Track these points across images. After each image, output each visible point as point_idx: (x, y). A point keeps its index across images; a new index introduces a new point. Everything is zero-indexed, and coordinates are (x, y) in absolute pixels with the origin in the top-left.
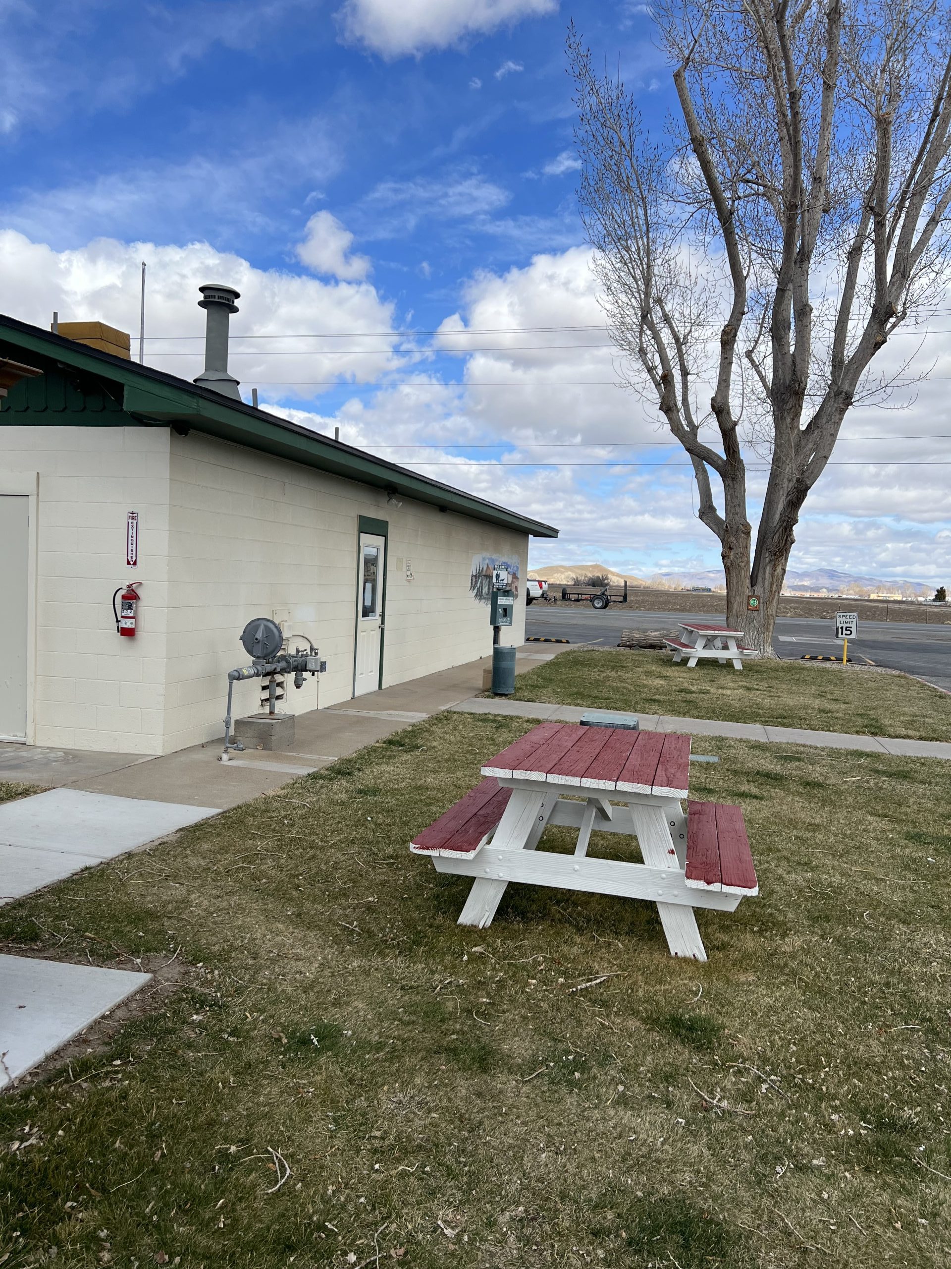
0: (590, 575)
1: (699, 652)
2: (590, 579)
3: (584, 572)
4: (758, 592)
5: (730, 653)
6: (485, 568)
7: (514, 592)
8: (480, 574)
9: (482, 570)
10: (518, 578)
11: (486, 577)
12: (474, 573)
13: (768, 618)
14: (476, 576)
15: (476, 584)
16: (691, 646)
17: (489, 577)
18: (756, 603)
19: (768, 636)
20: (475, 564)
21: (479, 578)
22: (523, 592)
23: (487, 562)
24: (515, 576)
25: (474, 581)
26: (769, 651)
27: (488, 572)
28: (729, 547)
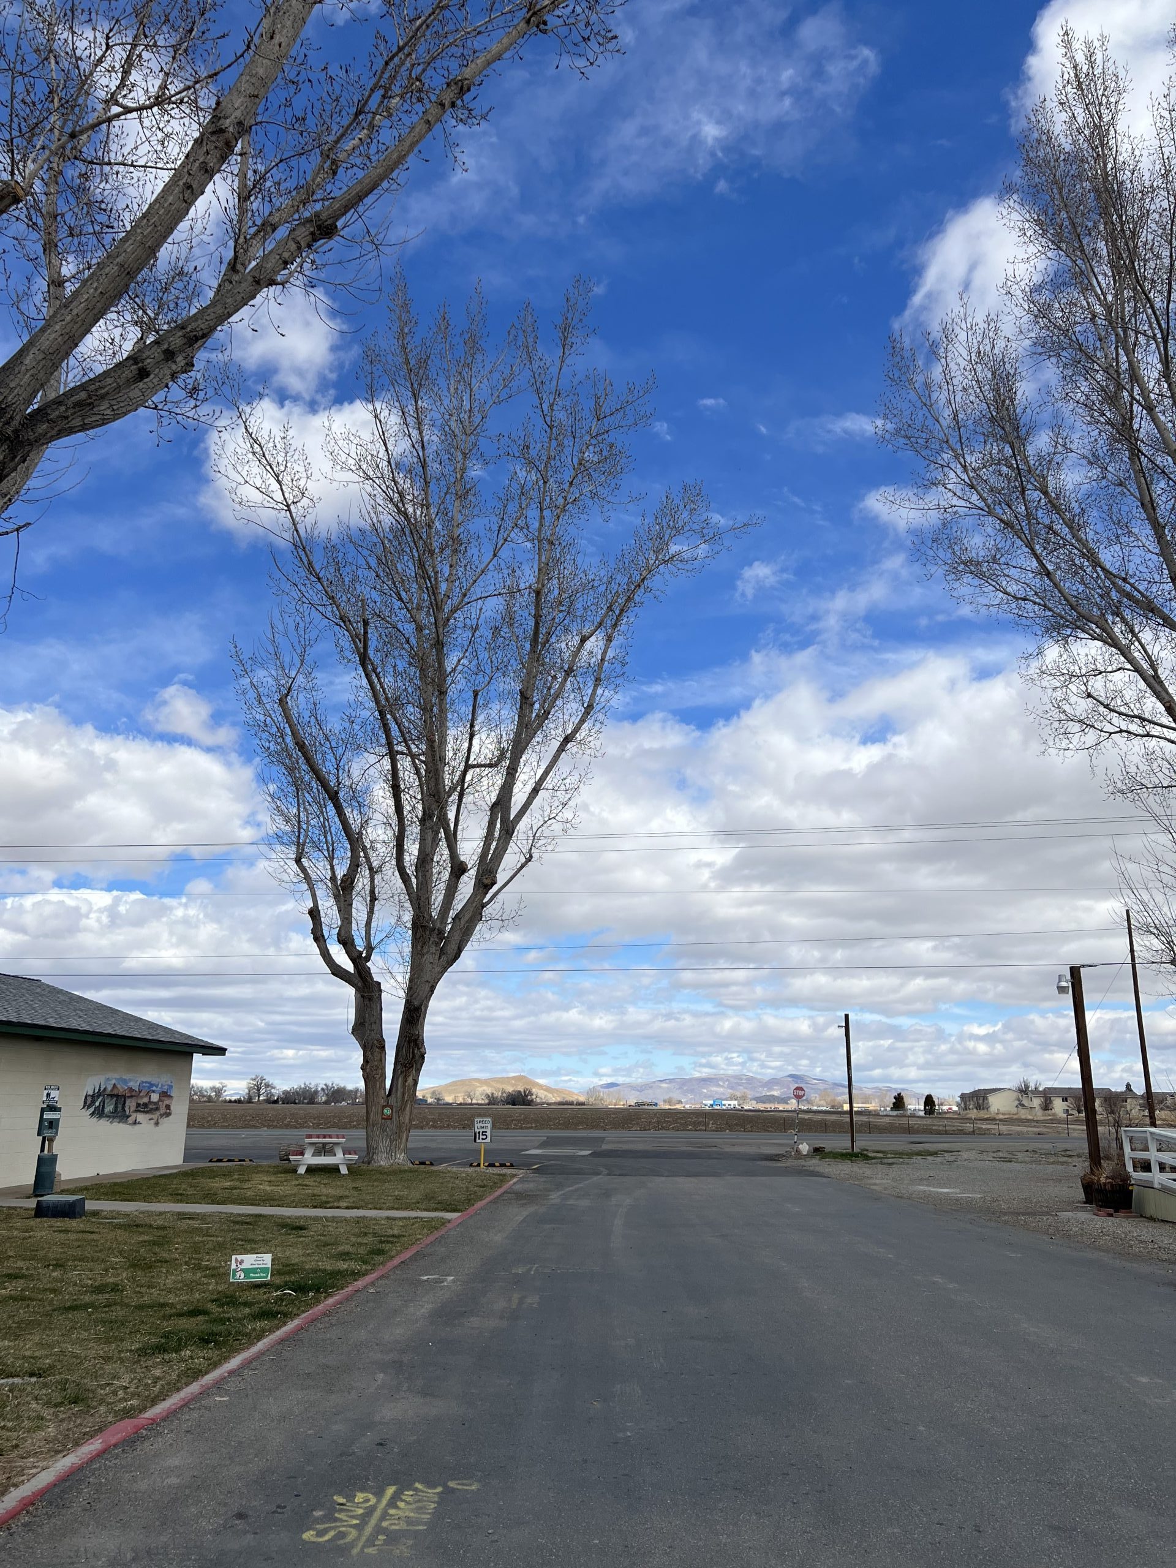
0: (510, 1089)
1: (310, 1158)
2: (510, 1094)
3: (500, 1086)
4: (392, 1101)
5: (337, 1158)
6: (109, 1088)
7: (163, 1110)
8: (99, 1094)
9: (105, 1089)
10: (170, 1097)
11: (111, 1096)
12: (91, 1093)
13: (400, 1126)
14: (93, 1096)
15: (93, 1102)
16: (302, 1154)
17: (117, 1096)
18: (389, 1113)
19: (400, 1143)
20: (91, 1084)
21: (98, 1097)
22: (180, 1109)
23: (114, 1081)
24: (165, 1095)
25: (89, 1100)
26: (401, 1157)
27: (115, 1092)
28: (366, 1061)
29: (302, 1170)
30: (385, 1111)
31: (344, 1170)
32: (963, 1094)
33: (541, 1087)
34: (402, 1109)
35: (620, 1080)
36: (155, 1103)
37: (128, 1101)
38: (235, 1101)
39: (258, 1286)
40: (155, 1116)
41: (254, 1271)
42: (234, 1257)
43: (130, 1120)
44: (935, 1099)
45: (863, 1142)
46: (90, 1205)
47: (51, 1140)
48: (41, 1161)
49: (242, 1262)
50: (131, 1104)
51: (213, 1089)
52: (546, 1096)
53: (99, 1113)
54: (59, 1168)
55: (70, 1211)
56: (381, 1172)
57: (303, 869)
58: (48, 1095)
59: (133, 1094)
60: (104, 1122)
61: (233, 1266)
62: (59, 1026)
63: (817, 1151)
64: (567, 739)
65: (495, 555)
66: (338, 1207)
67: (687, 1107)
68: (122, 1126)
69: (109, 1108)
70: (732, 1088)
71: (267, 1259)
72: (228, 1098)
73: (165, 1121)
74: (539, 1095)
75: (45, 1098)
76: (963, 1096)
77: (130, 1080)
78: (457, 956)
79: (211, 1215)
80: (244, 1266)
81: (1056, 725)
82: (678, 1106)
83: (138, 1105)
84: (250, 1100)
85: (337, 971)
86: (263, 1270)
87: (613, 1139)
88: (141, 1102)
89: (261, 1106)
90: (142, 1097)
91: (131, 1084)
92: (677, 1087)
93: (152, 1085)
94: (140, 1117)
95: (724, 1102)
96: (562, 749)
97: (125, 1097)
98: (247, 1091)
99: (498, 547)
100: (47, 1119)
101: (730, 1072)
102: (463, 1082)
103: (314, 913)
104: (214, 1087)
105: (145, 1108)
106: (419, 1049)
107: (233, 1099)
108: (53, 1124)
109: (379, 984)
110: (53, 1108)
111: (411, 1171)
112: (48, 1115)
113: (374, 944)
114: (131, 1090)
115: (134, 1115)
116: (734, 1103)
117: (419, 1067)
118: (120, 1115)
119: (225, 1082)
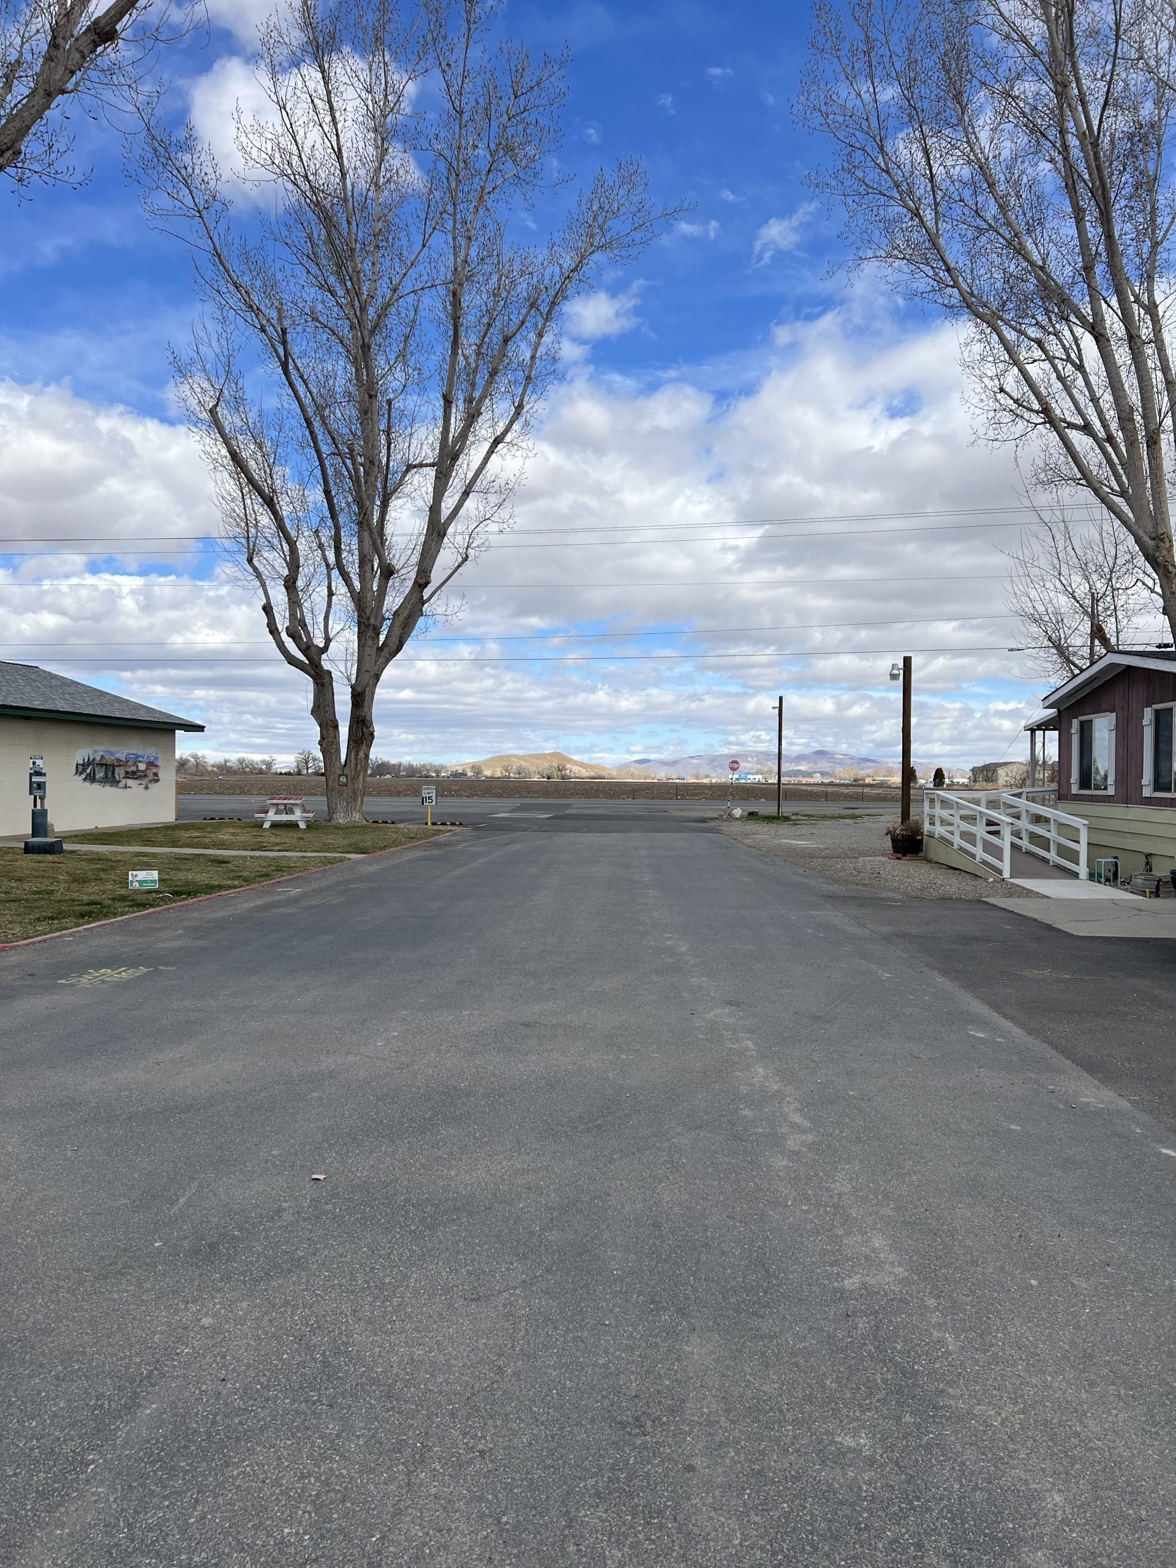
1: (272, 816)
4: (347, 771)
5: (297, 816)
6: (98, 758)
7: (151, 777)
8: (89, 763)
9: (94, 759)
10: (157, 766)
11: (101, 765)
12: (81, 762)
13: (354, 792)
14: (83, 765)
15: (84, 770)
16: (267, 812)
17: (106, 765)
18: (345, 780)
19: (356, 805)
20: (82, 754)
21: (88, 766)
22: (168, 777)
23: (101, 753)
24: (151, 764)
25: (80, 768)
26: (357, 816)
27: (104, 762)
28: (323, 738)
29: (267, 825)
30: (341, 779)
31: (302, 826)
32: (974, 768)
33: (576, 763)
34: (355, 778)
35: (652, 757)
36: (143, 771)
37: (117, 770)
38: (286, 774)
39: (150, 892)
40: (145, 781)
41: (146, 882)
42: (130, 873)
43: (121, 785)
44: (946, 774)
45: (787, 809)
46: (66, 847)
47: (42, 798)
48: (34, 814)
49: (136, 876)
50: (120, 772)
51: (263, 762)
52: (579, 771)
53: (91, 778)
54: (50, 819)
55: (53, 849)
56: (338, 827)
57: (255, 569)
58: (34, 763)
59: (121, 763)
60: (96, 786)
61: (130, 878)
62: (42, 707)
63: (752, 815)
64: (497, 441)
65: (424, 246)
66: (272, 850)
67: (714, 781)
68: (114, 789)
69: (100, 774)
70: (760, 763)
71: (155, 875)
72: (279, 771)
73: (154, 787)
74: (573, 769)
75: (31, 766)
76: (974, 770)
77: (117, 752)
78: (399, 649)
79: (161, 854)
80: (137, 879)
81: (992, 414)
82: (706, 781)
83: (127, 773)
84: (299, 773)
85: (292, 661)
86: (152, 881)
87: (579, 805)
88: (129, 770)
89: (310, 778)
90: (130, 766)
91: (118, 756)
92: (707, 762)
93: (138, 756)
94: (130, 782)
95: (749, 776)
96: (491, 452)
97: (113, 766)
98: (295, 764)
99: (427, 236)
100: (35, 782)
101: (758, 749)
102: (501, 758)
103: (268, 609)
104: (264, 761)
105: (134, 775)
106: (367, 728)
107: (284, 771)
108: (41, 786)
109: (330, 673)
110: (38, 773)
111: (363, 827)
112: (35, 779)
113: (331, 635)
114: (118, 760)
115: (124, 782)
116: (758, 778)
117: (369, 743)
118: (110, 779)
119: (275, 756)
